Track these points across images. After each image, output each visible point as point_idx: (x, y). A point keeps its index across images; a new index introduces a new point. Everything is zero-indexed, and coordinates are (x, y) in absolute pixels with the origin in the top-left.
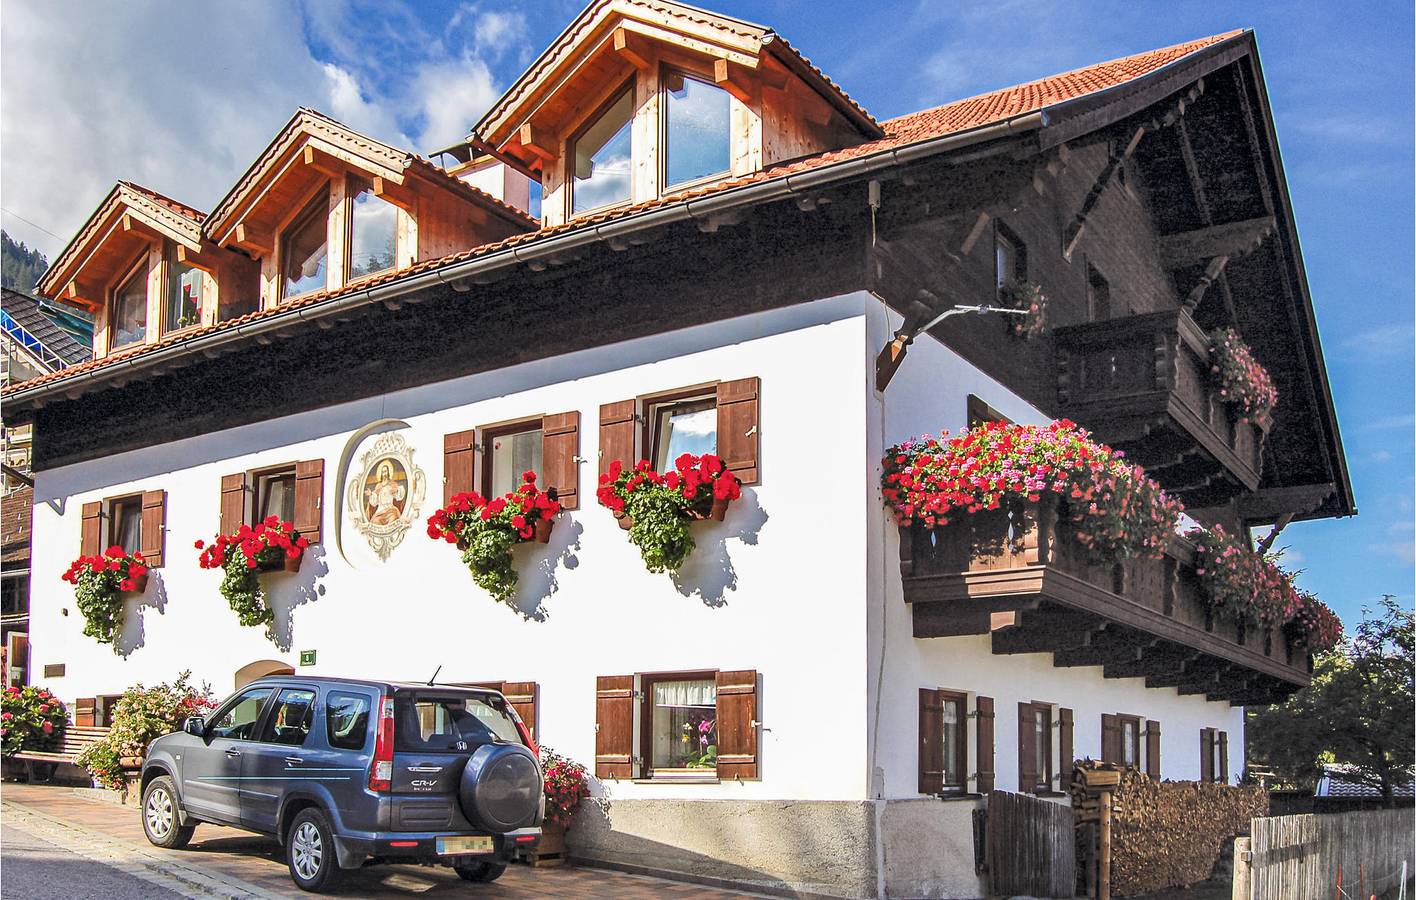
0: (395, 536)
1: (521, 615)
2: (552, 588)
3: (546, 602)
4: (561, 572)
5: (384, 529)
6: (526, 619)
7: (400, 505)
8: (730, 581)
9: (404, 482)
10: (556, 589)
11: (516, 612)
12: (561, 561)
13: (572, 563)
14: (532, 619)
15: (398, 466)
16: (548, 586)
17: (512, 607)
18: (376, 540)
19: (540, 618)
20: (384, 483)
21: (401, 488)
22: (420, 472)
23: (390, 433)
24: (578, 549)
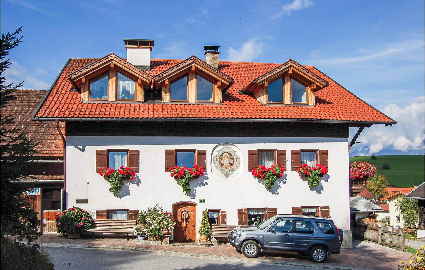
0: (231, 172)
1: (271, 193)
2: (280, 188)
3: (278, 190)
4: (282, 184)
5: (226, 170)
6: (273, 194)
7: (232, 164)
8: (322, 189)
9: (233, 159)
10: (281, 188)
11: (270, 192)
12: (282, 182)
13: (285, 182)
14: (274, 194)
15: (230, 155)
16: (279, 187)
17: (269, 191)
18: (224, 172)
19: (276, 194)
20: (226, 158)
21: (232, 160)
22: (238, 158)
23: (227, 146)
24: (286, 179)
